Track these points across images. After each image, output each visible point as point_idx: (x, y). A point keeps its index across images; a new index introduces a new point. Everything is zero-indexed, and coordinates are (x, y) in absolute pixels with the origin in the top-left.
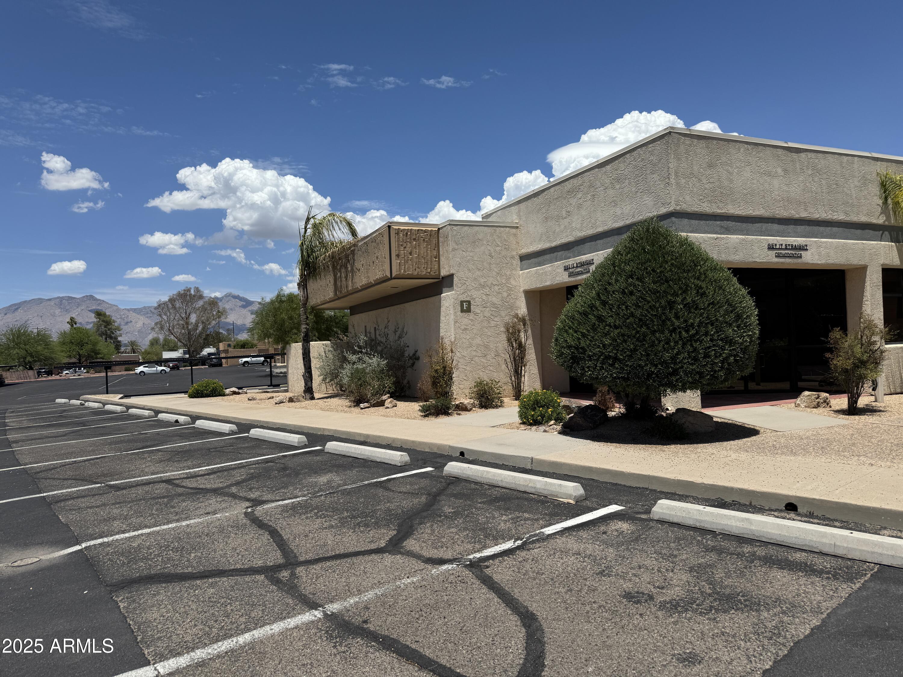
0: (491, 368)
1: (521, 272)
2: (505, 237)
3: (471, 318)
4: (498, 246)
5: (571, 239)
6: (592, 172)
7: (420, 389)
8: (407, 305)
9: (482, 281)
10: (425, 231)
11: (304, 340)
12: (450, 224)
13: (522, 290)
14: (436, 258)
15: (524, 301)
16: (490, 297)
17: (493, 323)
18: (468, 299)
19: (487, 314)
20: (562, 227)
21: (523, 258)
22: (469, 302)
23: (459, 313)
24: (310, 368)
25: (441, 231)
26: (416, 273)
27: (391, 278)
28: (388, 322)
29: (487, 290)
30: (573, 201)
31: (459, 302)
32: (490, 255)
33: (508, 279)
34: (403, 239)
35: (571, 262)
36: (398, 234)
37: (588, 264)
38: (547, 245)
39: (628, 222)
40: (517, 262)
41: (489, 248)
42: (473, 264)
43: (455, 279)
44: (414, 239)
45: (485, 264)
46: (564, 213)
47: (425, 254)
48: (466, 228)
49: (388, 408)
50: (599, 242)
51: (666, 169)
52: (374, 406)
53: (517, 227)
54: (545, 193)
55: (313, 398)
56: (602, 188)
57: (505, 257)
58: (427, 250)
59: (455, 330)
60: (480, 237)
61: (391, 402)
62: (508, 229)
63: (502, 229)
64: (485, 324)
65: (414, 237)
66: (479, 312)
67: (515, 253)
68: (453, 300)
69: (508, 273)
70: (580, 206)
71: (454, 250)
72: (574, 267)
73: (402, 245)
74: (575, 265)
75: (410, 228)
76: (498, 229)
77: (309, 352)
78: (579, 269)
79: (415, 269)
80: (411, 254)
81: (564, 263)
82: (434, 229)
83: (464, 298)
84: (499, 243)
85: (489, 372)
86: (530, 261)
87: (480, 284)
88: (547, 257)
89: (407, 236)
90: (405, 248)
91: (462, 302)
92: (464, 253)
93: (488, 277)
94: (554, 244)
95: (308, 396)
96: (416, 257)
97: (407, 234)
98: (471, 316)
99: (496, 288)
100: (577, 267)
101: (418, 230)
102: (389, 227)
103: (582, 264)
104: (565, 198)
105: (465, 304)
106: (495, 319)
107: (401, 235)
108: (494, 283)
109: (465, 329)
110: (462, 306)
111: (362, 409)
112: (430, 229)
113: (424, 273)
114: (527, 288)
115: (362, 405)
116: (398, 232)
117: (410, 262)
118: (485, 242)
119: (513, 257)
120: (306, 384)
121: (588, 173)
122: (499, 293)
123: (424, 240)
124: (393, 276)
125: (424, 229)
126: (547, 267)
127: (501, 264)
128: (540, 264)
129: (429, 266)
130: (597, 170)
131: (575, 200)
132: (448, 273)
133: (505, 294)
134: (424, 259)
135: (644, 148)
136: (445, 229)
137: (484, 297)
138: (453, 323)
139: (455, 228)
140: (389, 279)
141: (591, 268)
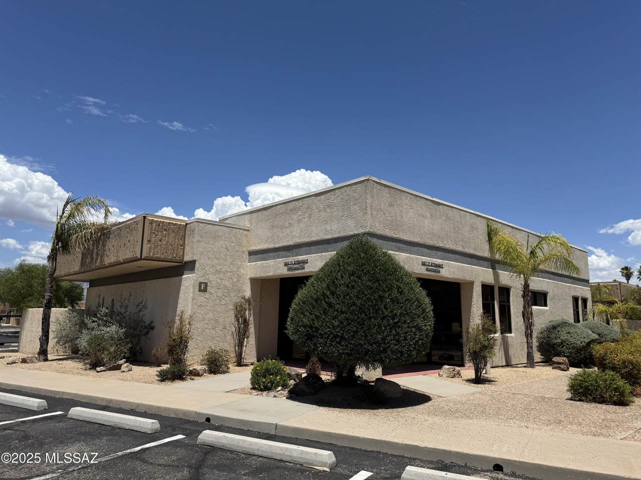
0: (218, 339)
1: (249, 264)
2: (239, 236)
3: (207, 296)
4: (233, 242)
5: (291, 243)
6: (310, 198)
7: (154, 355)
8: (148, 282)
9: (218, 268)
10: (175, 224)
11: (46, 306)
12: (197, 222)
13: (248, 277)
14: (181, 246)
15: (250, 286)
16: (223, 281)
17: (223, 302)
18: (206, 281)
19: (220, 294)
20: (285, 234)
21: (251, 253)
22: (206, 284)
23: (197, 292)
24: (48, 332)
25: (188, 225)
26: (163, 257)
27: (141, 259)
28: (130, 295)
29: (221, 276)
30: (295, 217)
31: (198, 283)
32: (227, 249)
33: (239, 268)
34: (155, 229)
35: (291, 259)
36: (151, 223)
37: (303, 263)
38: (272, 246)
39: (335, 236)
40: (246, 256)
41: (226, 243)
42: (212, 254)
43: (197, 264)
44: (165, 230)
45: (222, 255)
46: (287, 225)
47: (173, 242)
48: (210, 226)
49: (124, 372)
50: (312, 247)
51: (364, 204)
52: (110, 369)
53: (249, 230)
54: (273, 208)
55: (46, 360)
56: (317, 211)
57: (238, 251)
58: (175, 239)
59: (192, 305)
60: (220, 234)
61: (127, 367)
62: (241, 231)
63: (237, 230)
64: (217, 302)
65: (165, 228)
66: (214, 292)
67: (245, 249)
68: (193, 281)
69: (239, 264)
70: (299, 221)
71: (198, 241)
72: (292, 264)
73: (154, 233)
74: (293, 263)
75: (162, 220)
76: (234, 230)
77: (49, 317)
78: (296, 266)
79: (163, 254)
80: (160, 241)
81: (285, 260)
82: (183, 224)
83: (202, 280)
84: (234, 241)
85: (217, 342)
86: (257, 256)
87: (217, 270)
88: (272, 254)
89: (159, 226)
90: (156, 235)
91: (200, 283)
92: (206, 245)
93: (224, 265)
94: (277, 246)
95: (42, 357)
96: (165, 244)
97: (159, 224)
98: (207, 295)
99: (229, 274)
100: (295, 264)
101: (169, 223)
102: (145, 217)
103: (299, 262)
104: (288, 214)
105: (203, 285)
106: (226, 299)
107: (154, 225)
108: (228, 270)
109: (200, 306)
110: (200, 286)
111: (98, 372)
112: (179, 223)
113: (170, 257)
114: (253, 276)
115: (98, 369)
116: (152, 222)
117: (159, 247)
118: (223, 239)
119: (243, 252)
120: (41, 346)
121: (307, 199)
122: (231, 278)
123: (173, 231)
124: (143, 257)
125: (174, 222)
126: (271, 262)
127: (234, 256)
128: (265, 259)
129: (175, 252)
130: (314, 197)
131: (296, 216)
132: (191, 259)
133: (235, 280)
134: (172, 246)
135: (349, 187)
136: (192, 224)
137: (219, 281)
138: (191, 299)
139: (201, 225)
140: (138, 260)
141: (306, 266)
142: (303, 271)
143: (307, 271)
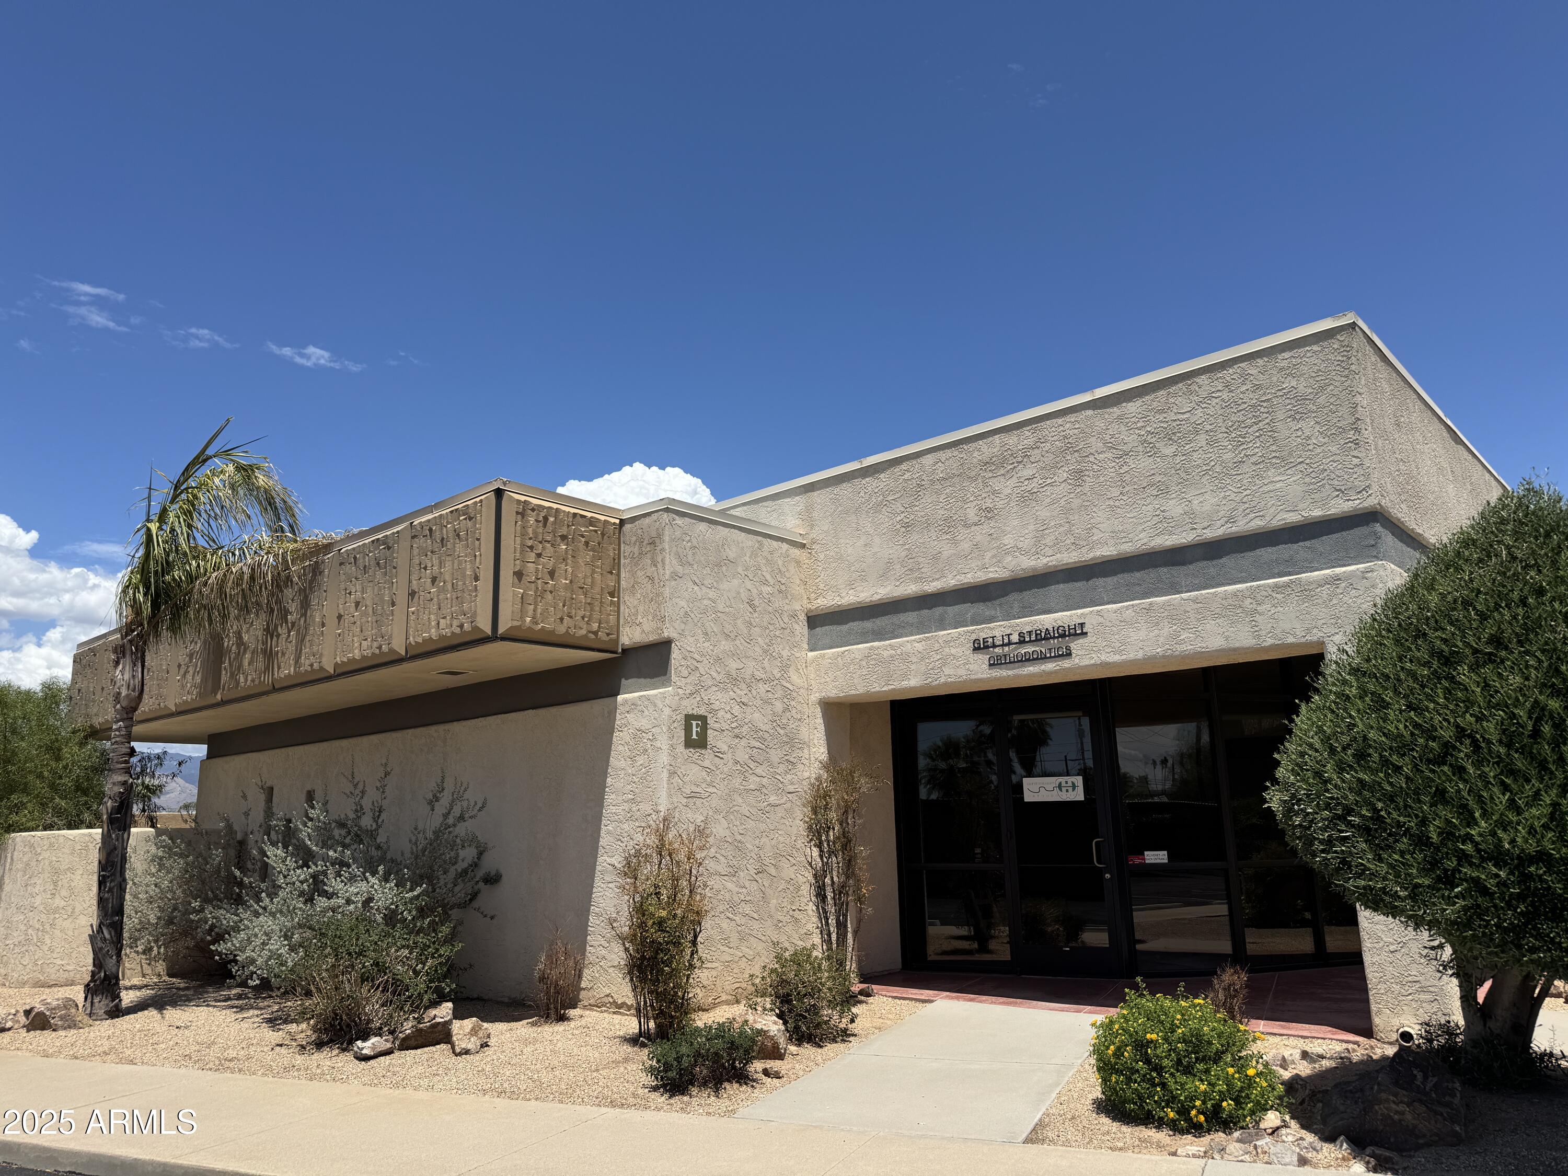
0: (747, 909)
1: (811, 654)
2: (780, 563)
3: (707, 763)
4: (765, 583)
5: (995, 573)
6: (1072, 418)
9: (733, 665)
10: (592, 522)
12: (667, 510)
13: (815, 697)
14: (612, 595)
15: (822, 728)
16: (748, 710)
17: (753, 783)
18: (702, 711)
19: (742, 756)
20: (966, 546)
21: (815, 621)
22: (703, 719)
23: (681, 748)
24: (120, 911)
25: (627, 527)
26: (561, 629)
27: (494, 637)
29: (741, 692)
30: (1006, 486)
31: (681, 718)
32: (751, 604)
33: (784, 668)
34: (535, 532)
35: (997, 630)
36: (522, 514)
37: (1063, 636)
38: (911, 589)
39: (1209, 534)
40: (801, 628)
41: (749, 584)
42: (715, 620)
43: (675, 654)
44: (564, 538)
45: (739, 622)
46: (972, 514)
47: (589, 580)
48: (703, 526)
49: (467, 1052)
50: (1100, 582)
51: (1344, 411)
52: (408, 1044)
53: (803, 546)
54: (904, 466)
55: (116, 1012)
56: (1110, 455)
57: (779, 612)
58: (593, 572)
59: (670, 796)
60: (732, 555)
61: (471, 1030)
62: (785, 546)
63: (775, 544)
64: (737, 782)
65: (564, 531)
66: (725, 748)
67: (798, 607)
68: (667, 711)
69: (785, 653)
70: (1027, 498)
71: (675, 576)
72: (1010, 644)
73: (531, 548)
74: (1015, 638)
75: (555, 506)
76: (767, 542)
77: (124, 859)
78: (1029, 649)
79: (562, 619)
80: (552, 574)
81: (973, 632)
82: (613, 520)
83: (691, 707)
84: (768, 577)
85: (743, 921)
86: (845, 628)
87: (729, 675)
88: (911, 617)
89: (545, 525)
90: (539, 555)
91: (689, 718)
92: (696, 588)
93: (746, 657)
94: (932, 587)
95: (102, 1005)
96: (566, 587)
97: (546, 519)
98: (707, 758)
99: (763, 688)
100: (1022, 642)
101: (575, 515)
102: (499, 493)
103: (1041, 637)
104: (973, 479)
105: (694, 723)
106: (759, 771)
107: (532, 520)
108: (759, 675)
109: (693, 796)
110: (688, 729)
111: (366, 1058)
112: (602, 518)
113: (583, 632)
114: (833, 692)
115: (367, 1046)
116: (524, 510)
117: (549, 597)
118: (740, 570)
119: (794, 616)
120: (98, 963)
121: (1060, 421)
122: (767, 702)
123: (587, 543)
124: (501, 630)
125: (589, 515)
126: (911, 643)
127: (771, 627)
128: (880, 635)
129: (596, 616)
130: (1090, 412)
131: (1012, 482)
132: (652, 638)
133: (779, 706)
134: (585, 595)
135: (1260, 362)
136: (647, 520)
137: (736, 710)
138: (665, 775)
139: (679, 521)
140: (485, 640)
141: (1076, 646)
142: (1066, 663)
143: (1086, 662)
